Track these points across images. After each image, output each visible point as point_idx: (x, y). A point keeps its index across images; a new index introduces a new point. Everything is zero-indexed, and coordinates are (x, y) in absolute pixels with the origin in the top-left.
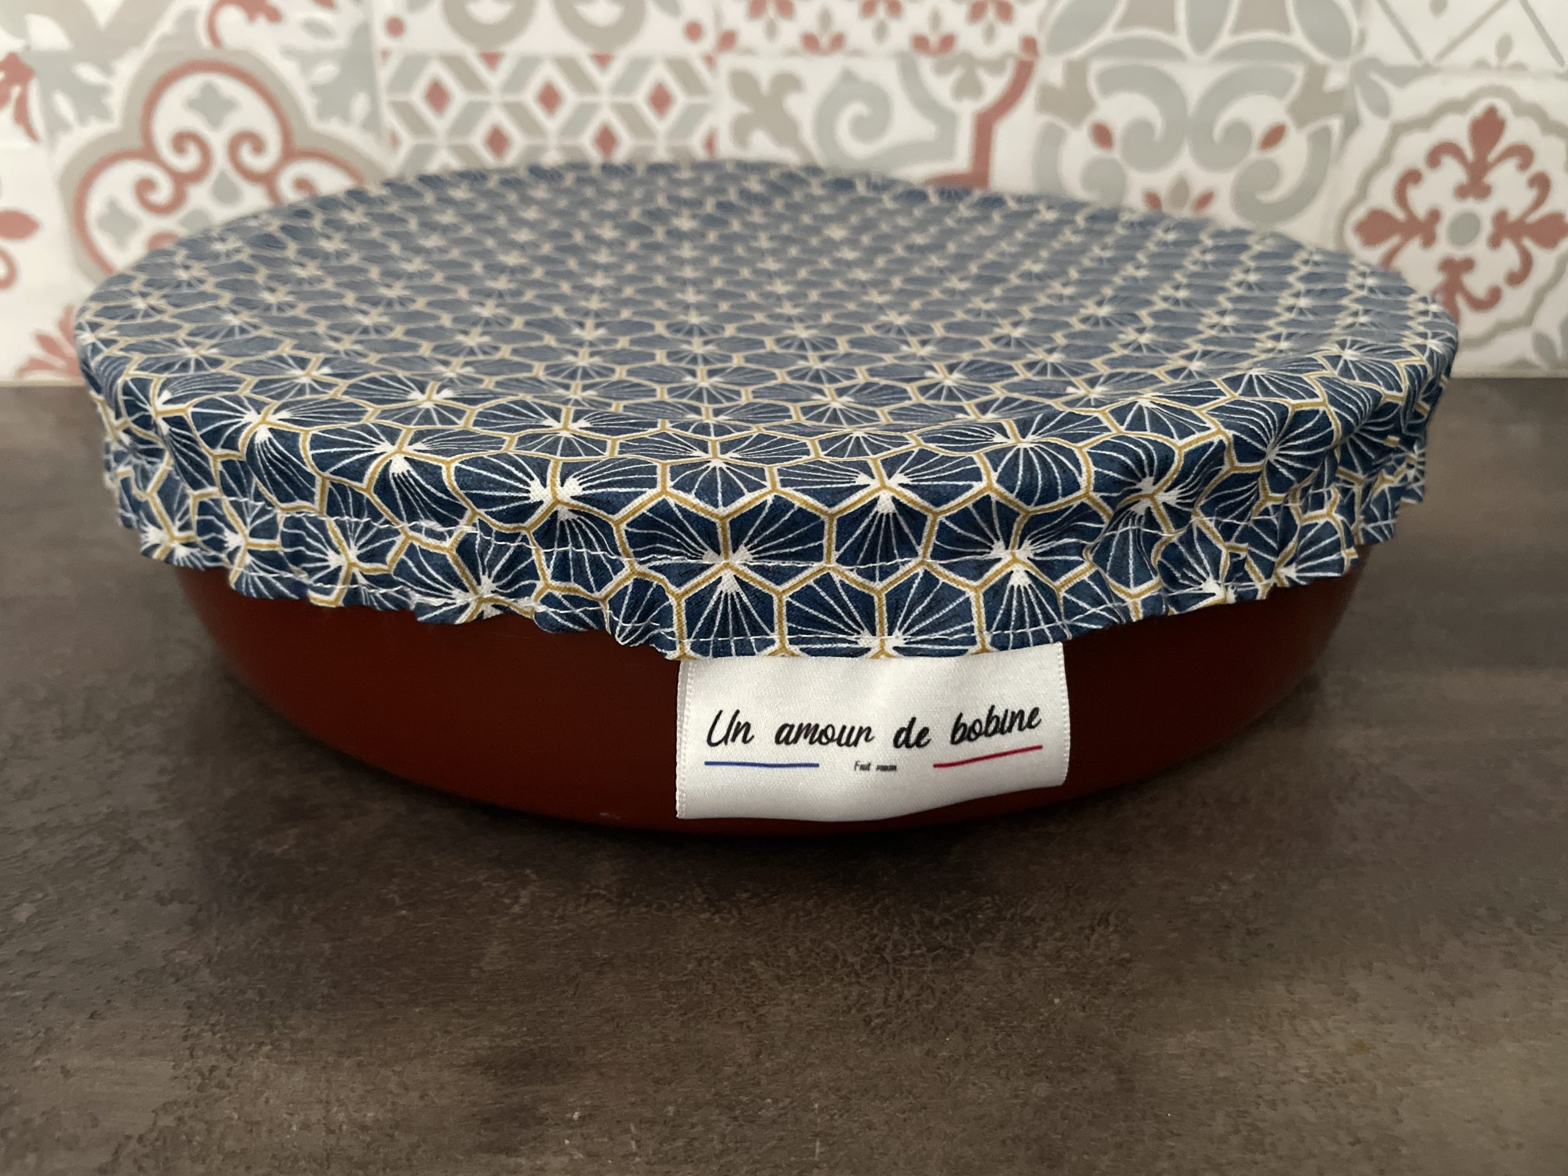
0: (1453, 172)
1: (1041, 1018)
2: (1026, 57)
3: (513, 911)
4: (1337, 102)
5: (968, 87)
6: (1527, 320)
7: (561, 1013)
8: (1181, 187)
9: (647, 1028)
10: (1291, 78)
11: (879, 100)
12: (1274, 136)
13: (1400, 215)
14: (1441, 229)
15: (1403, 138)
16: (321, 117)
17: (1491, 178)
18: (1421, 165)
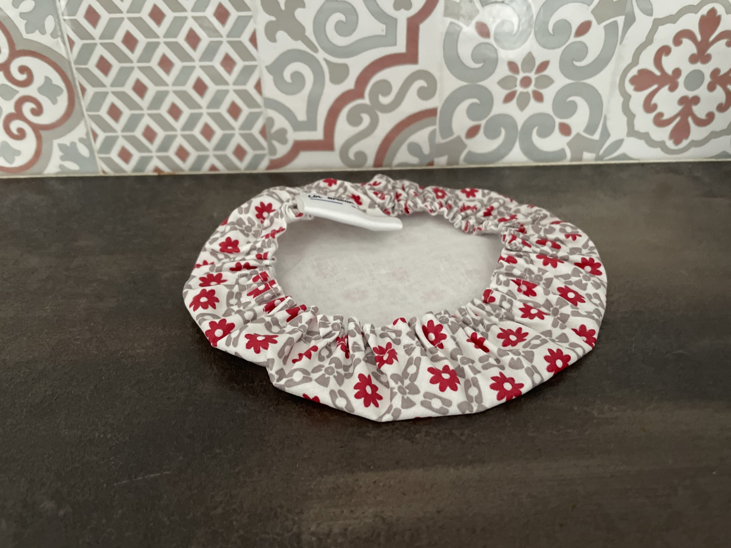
0: (688, 48)
5: (403, 3)
6: (728, 131)
8: (530, 58)
11: (351, 12)
12: (584, 28)
13: (658, 73)
14: (681, 80)
15: (661, 28)
16: (29, 31)
17: (711, 51)
18: (671, 44)
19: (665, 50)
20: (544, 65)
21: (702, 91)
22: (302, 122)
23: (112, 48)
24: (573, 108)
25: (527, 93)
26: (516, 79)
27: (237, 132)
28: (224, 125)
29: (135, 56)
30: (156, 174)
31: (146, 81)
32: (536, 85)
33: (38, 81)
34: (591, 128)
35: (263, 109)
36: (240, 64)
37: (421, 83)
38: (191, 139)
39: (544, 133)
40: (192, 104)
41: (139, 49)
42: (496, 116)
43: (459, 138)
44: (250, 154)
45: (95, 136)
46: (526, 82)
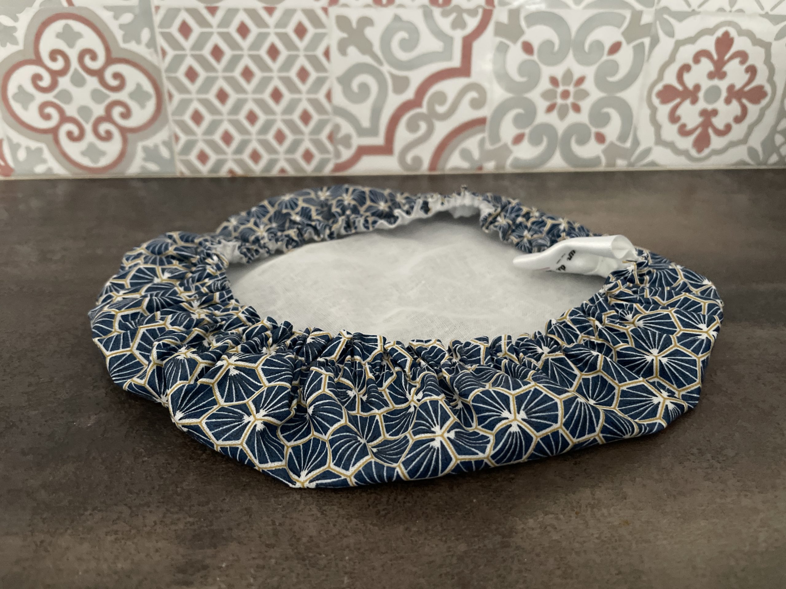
0: (706, 65)
1: (466, 509)
2: (488, 8)
3: (202, 457)
4: (648, 29)
5: (459, 24)
6: (744, 141)
7: (222, 511)
8: (568, 74)
9: (265, 518)
10: (625, 18)
11: (414, 31)
12: (615, 48)
13: (680, 88)
14: (701, 95)
15: (682, 48)
16: (125, 41)
17: (726, 68)
18: (690, 62)
19: (686, 68)
20: (581, 80)
21: (720, 105)
22: (366, 129)
23: (201, 59)
24: (606, 120)
25: (566, 105)
26: (557, 92)
27: (307, 137)
28: (295, 130)
30: (229, 176)
31: (228, 89)
32: (574, 98)
33: (130, 87)
34: (623, 137)
35: (331, 116)
36: (313, 75)
37: (473, 94)
38: (265, 144)
39: (582, 141)
40: (268, 111)
41: (225, 60)
42: (539, 125)
43: (505, 146)
44: (318, 157)
45: (177, 138)
46: (565, 95)
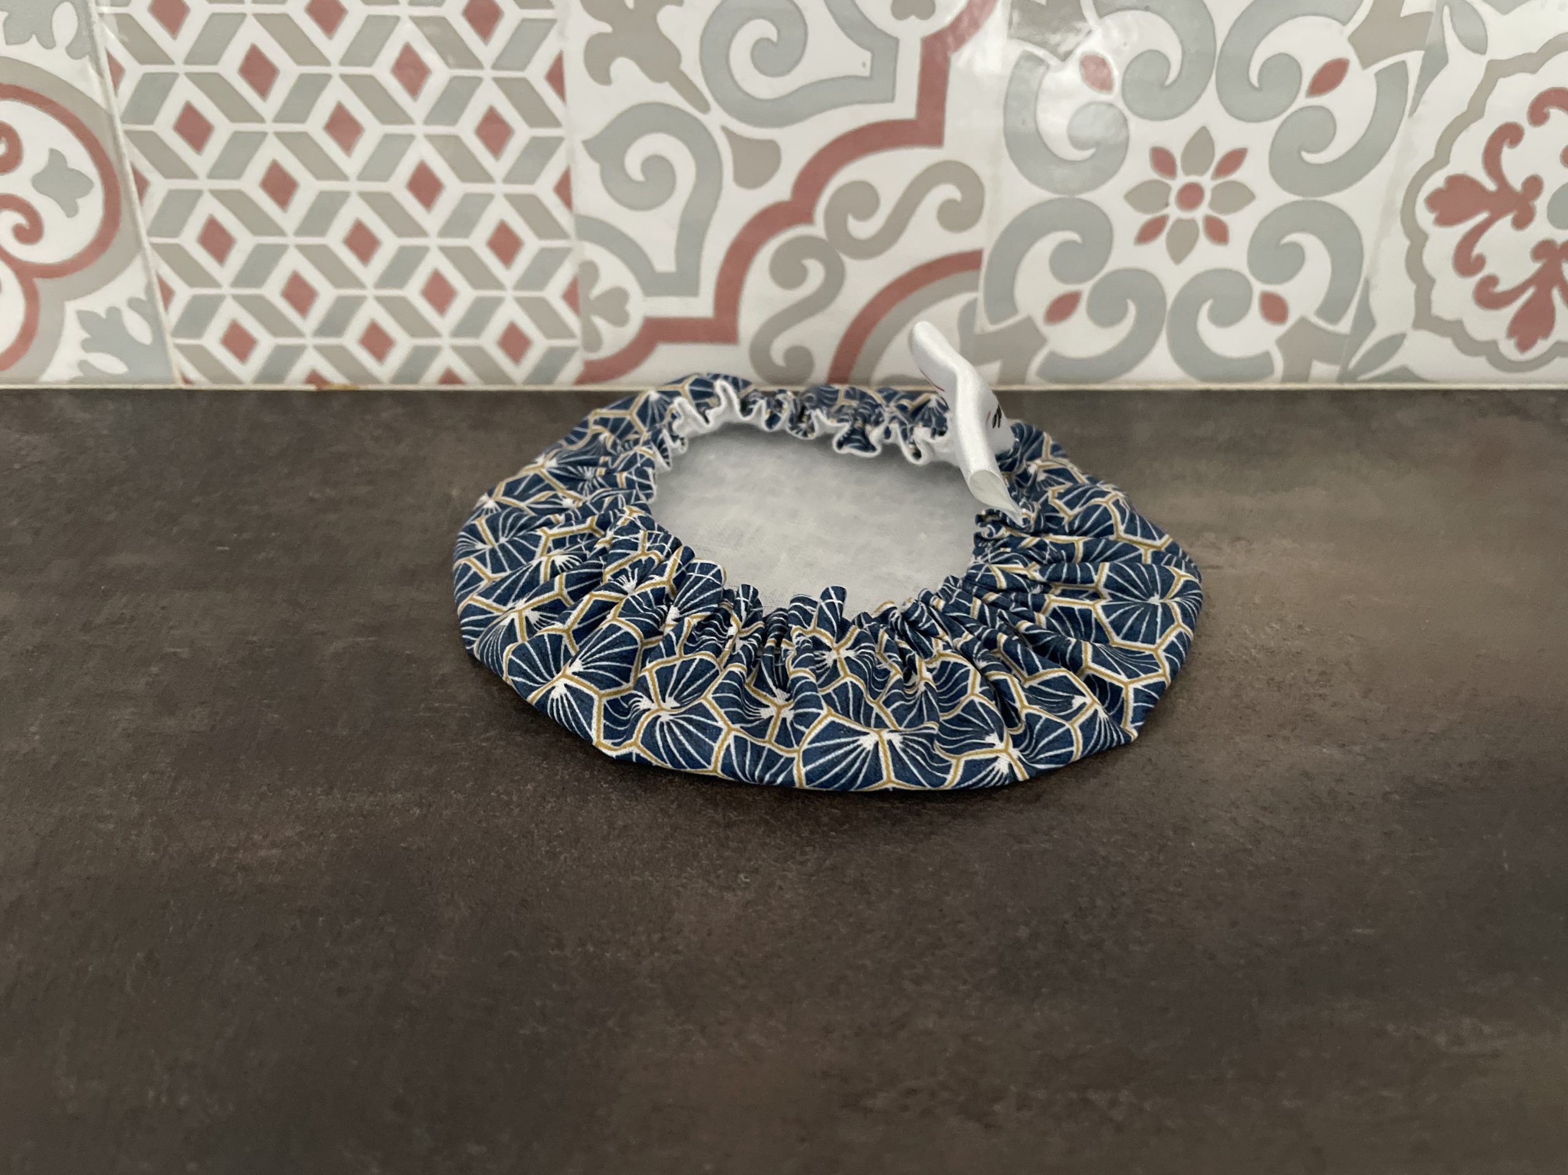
0: (1561, 130)
4: (1420, 29)
8: (1202, 142)
11: (792, 20)
12: (1330, 76)
13: (1490, 185)
14: (1541, 204)
15: (1502, 82)
16: (13, 38)
18: (1523, 121)
19: (1509, 134)
20: (1235, 159)
22: (665, 276)
23: (213, 86)
25: (1192, 223)
26: (1169, 189)
27: (509, 294)
28: (479, 276)
29: (269, 106)
30: (312, 388)
31: (293, 166)
32: (1212, 205)
33: (34, 160)
34: (1332, 308)
35: (572, 243)
36: (522, 133)
37: (948, 192)
38: (399, 309)
39: (1226, 317)
40: (404, 225)
41: (280, 90)
42: (1116, 273)
43: (1029, 321)
44: (540, 345)
45: (167, 294)
46: (1191, 196)
